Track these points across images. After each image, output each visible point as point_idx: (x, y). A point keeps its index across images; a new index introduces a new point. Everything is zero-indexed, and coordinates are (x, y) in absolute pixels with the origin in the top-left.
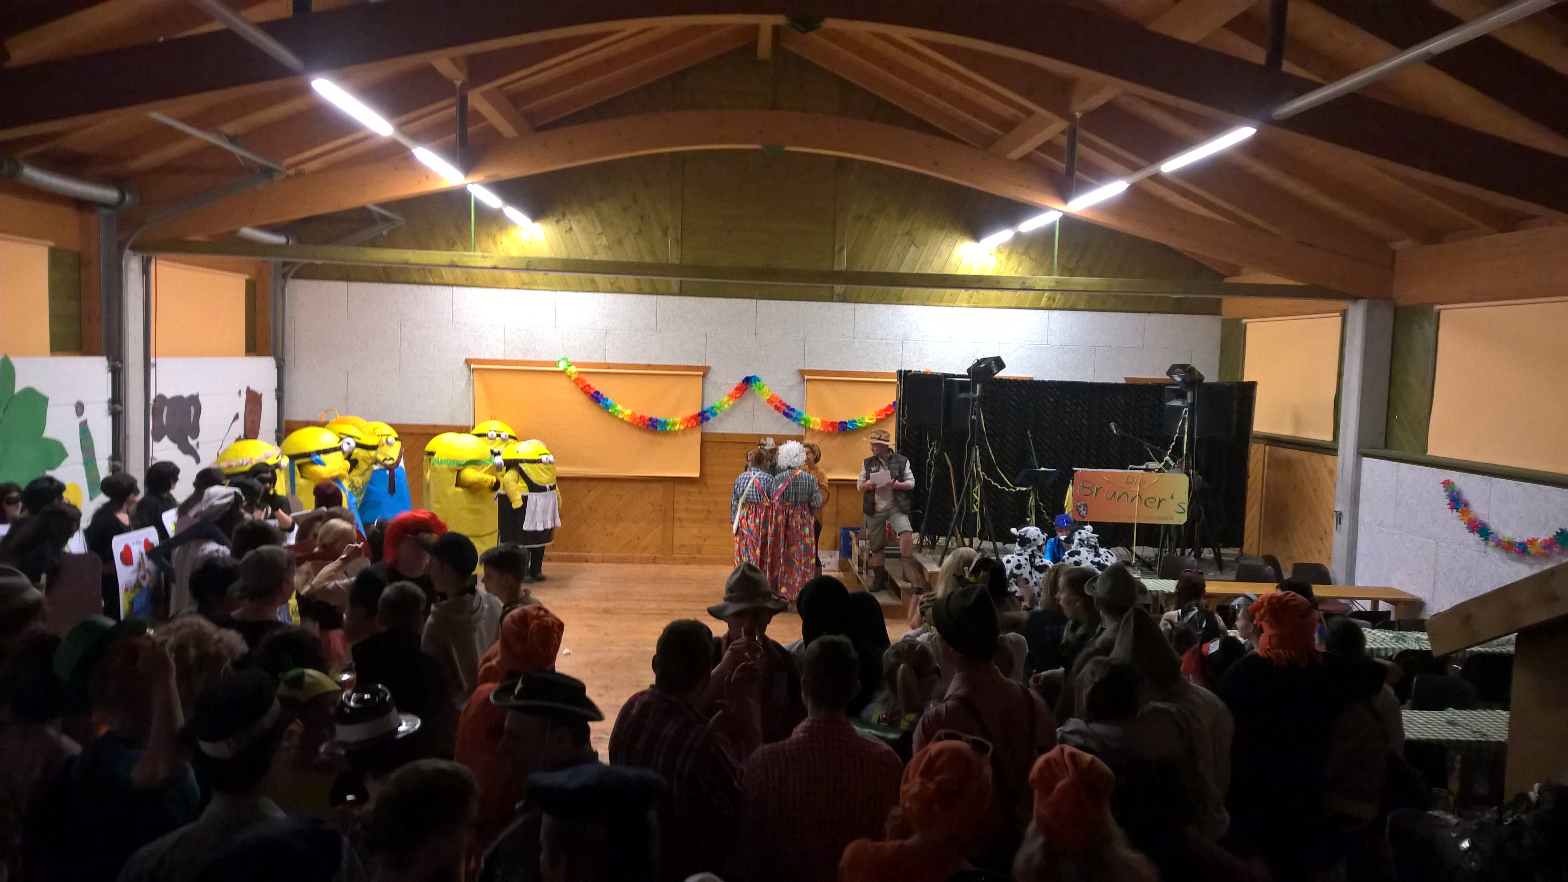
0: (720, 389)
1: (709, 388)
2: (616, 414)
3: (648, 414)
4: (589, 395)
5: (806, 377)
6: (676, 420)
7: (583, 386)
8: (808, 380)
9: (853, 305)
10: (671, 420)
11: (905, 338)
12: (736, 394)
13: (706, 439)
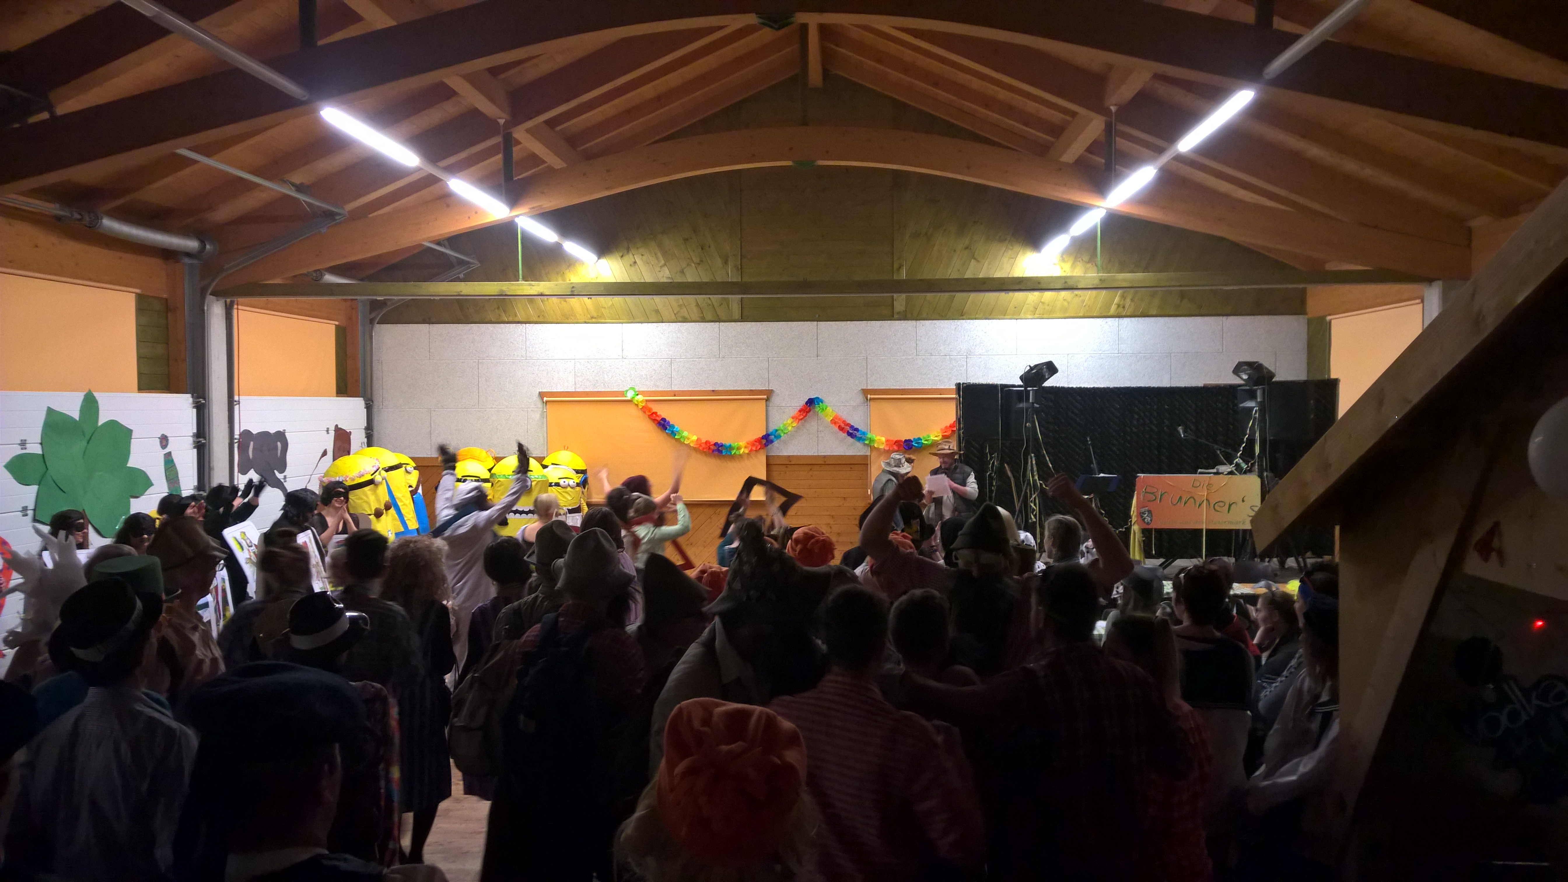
0: (784, 412)
1: (773, 412)
2: (682, 440)
3: (713, 440)
4: (656, 422)
5: (869, 396)
6: (741, 445)
7: (650, 414)
8: (871, 399)
9: (914, 322)
10: (736, 444)
11: (969, 354)
12: (800, 415)
13: (772, 462)
